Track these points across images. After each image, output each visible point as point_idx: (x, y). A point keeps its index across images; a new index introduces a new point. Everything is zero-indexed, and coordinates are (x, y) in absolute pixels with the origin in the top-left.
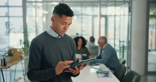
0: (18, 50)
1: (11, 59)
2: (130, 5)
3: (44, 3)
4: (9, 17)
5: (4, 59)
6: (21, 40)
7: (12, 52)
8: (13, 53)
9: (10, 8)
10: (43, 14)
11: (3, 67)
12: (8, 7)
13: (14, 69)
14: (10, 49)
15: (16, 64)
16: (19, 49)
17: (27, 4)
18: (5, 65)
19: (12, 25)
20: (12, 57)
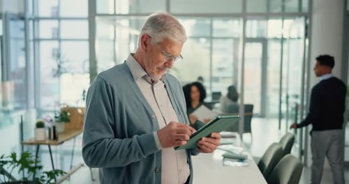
0: (80, 111)
1: (66, 128)
2: (308, 22)
3: (133, 18)
4: (59, 40)
5: (54, 128)
6: (84, 92)
7: (69, 114)
8: (70, 116)
9: (63, 22)
10: (130, 36)
11: (52, 142)
12: (59, 19)
13: (71, 149)
14: (65, 108)
15: (74, 137)
16: (80, 108)
17: (97, 19)
18: (55, 138)
19: (68, 61)
20: (68, 124)
